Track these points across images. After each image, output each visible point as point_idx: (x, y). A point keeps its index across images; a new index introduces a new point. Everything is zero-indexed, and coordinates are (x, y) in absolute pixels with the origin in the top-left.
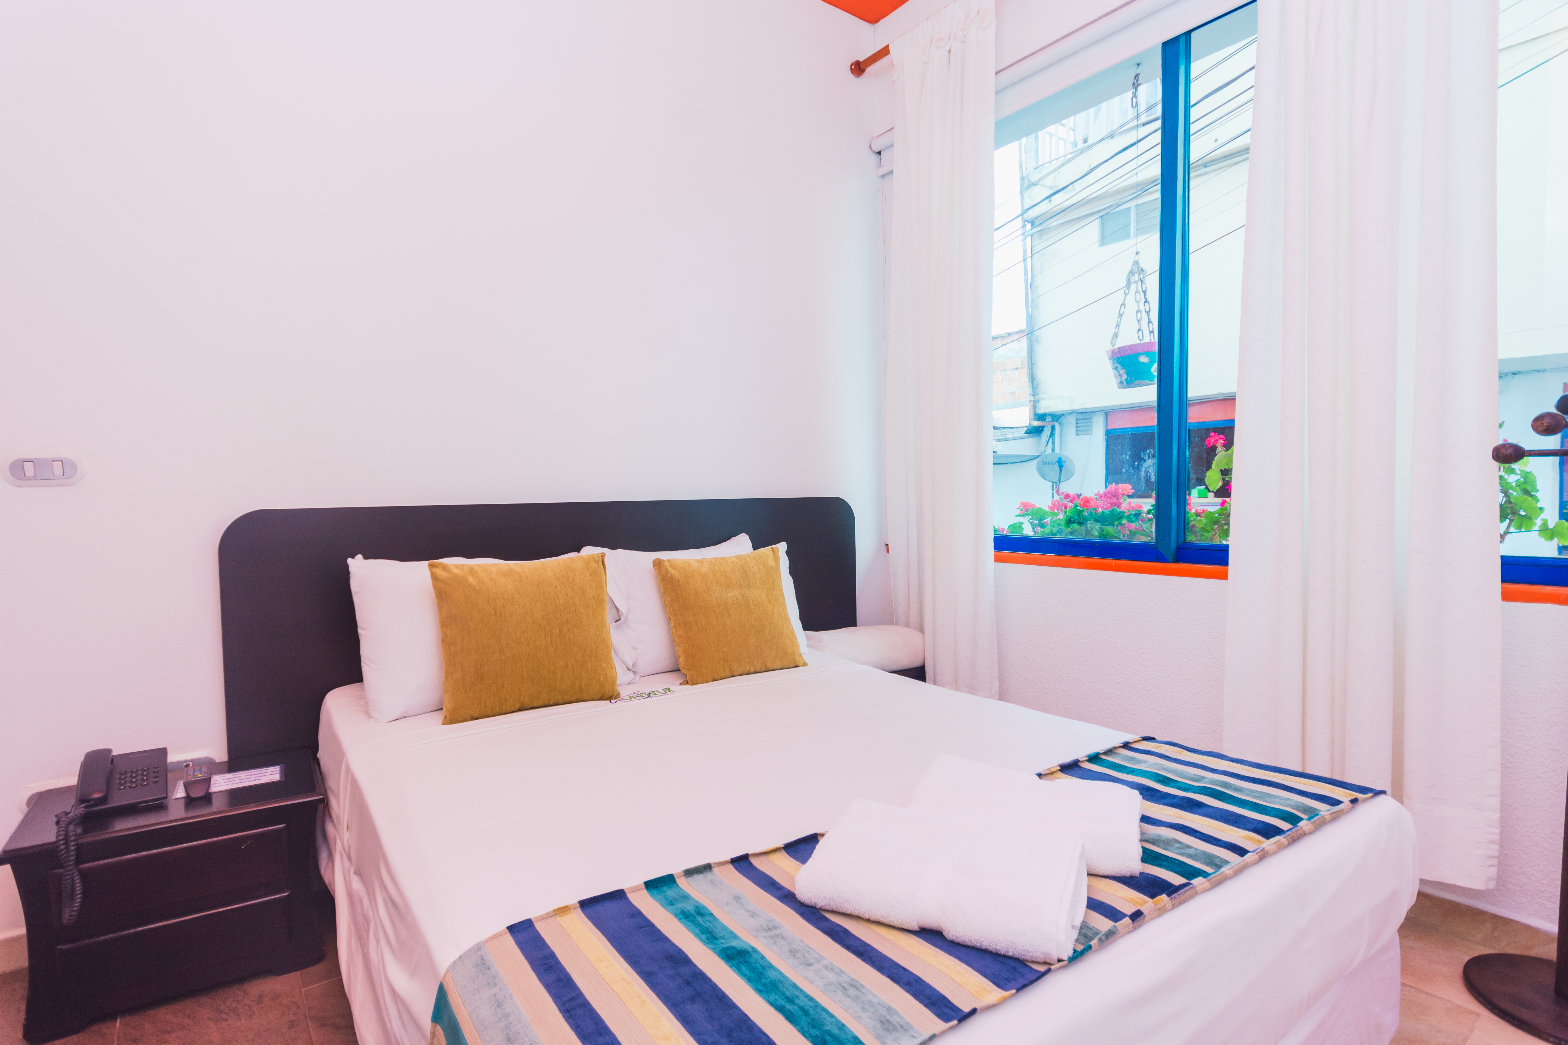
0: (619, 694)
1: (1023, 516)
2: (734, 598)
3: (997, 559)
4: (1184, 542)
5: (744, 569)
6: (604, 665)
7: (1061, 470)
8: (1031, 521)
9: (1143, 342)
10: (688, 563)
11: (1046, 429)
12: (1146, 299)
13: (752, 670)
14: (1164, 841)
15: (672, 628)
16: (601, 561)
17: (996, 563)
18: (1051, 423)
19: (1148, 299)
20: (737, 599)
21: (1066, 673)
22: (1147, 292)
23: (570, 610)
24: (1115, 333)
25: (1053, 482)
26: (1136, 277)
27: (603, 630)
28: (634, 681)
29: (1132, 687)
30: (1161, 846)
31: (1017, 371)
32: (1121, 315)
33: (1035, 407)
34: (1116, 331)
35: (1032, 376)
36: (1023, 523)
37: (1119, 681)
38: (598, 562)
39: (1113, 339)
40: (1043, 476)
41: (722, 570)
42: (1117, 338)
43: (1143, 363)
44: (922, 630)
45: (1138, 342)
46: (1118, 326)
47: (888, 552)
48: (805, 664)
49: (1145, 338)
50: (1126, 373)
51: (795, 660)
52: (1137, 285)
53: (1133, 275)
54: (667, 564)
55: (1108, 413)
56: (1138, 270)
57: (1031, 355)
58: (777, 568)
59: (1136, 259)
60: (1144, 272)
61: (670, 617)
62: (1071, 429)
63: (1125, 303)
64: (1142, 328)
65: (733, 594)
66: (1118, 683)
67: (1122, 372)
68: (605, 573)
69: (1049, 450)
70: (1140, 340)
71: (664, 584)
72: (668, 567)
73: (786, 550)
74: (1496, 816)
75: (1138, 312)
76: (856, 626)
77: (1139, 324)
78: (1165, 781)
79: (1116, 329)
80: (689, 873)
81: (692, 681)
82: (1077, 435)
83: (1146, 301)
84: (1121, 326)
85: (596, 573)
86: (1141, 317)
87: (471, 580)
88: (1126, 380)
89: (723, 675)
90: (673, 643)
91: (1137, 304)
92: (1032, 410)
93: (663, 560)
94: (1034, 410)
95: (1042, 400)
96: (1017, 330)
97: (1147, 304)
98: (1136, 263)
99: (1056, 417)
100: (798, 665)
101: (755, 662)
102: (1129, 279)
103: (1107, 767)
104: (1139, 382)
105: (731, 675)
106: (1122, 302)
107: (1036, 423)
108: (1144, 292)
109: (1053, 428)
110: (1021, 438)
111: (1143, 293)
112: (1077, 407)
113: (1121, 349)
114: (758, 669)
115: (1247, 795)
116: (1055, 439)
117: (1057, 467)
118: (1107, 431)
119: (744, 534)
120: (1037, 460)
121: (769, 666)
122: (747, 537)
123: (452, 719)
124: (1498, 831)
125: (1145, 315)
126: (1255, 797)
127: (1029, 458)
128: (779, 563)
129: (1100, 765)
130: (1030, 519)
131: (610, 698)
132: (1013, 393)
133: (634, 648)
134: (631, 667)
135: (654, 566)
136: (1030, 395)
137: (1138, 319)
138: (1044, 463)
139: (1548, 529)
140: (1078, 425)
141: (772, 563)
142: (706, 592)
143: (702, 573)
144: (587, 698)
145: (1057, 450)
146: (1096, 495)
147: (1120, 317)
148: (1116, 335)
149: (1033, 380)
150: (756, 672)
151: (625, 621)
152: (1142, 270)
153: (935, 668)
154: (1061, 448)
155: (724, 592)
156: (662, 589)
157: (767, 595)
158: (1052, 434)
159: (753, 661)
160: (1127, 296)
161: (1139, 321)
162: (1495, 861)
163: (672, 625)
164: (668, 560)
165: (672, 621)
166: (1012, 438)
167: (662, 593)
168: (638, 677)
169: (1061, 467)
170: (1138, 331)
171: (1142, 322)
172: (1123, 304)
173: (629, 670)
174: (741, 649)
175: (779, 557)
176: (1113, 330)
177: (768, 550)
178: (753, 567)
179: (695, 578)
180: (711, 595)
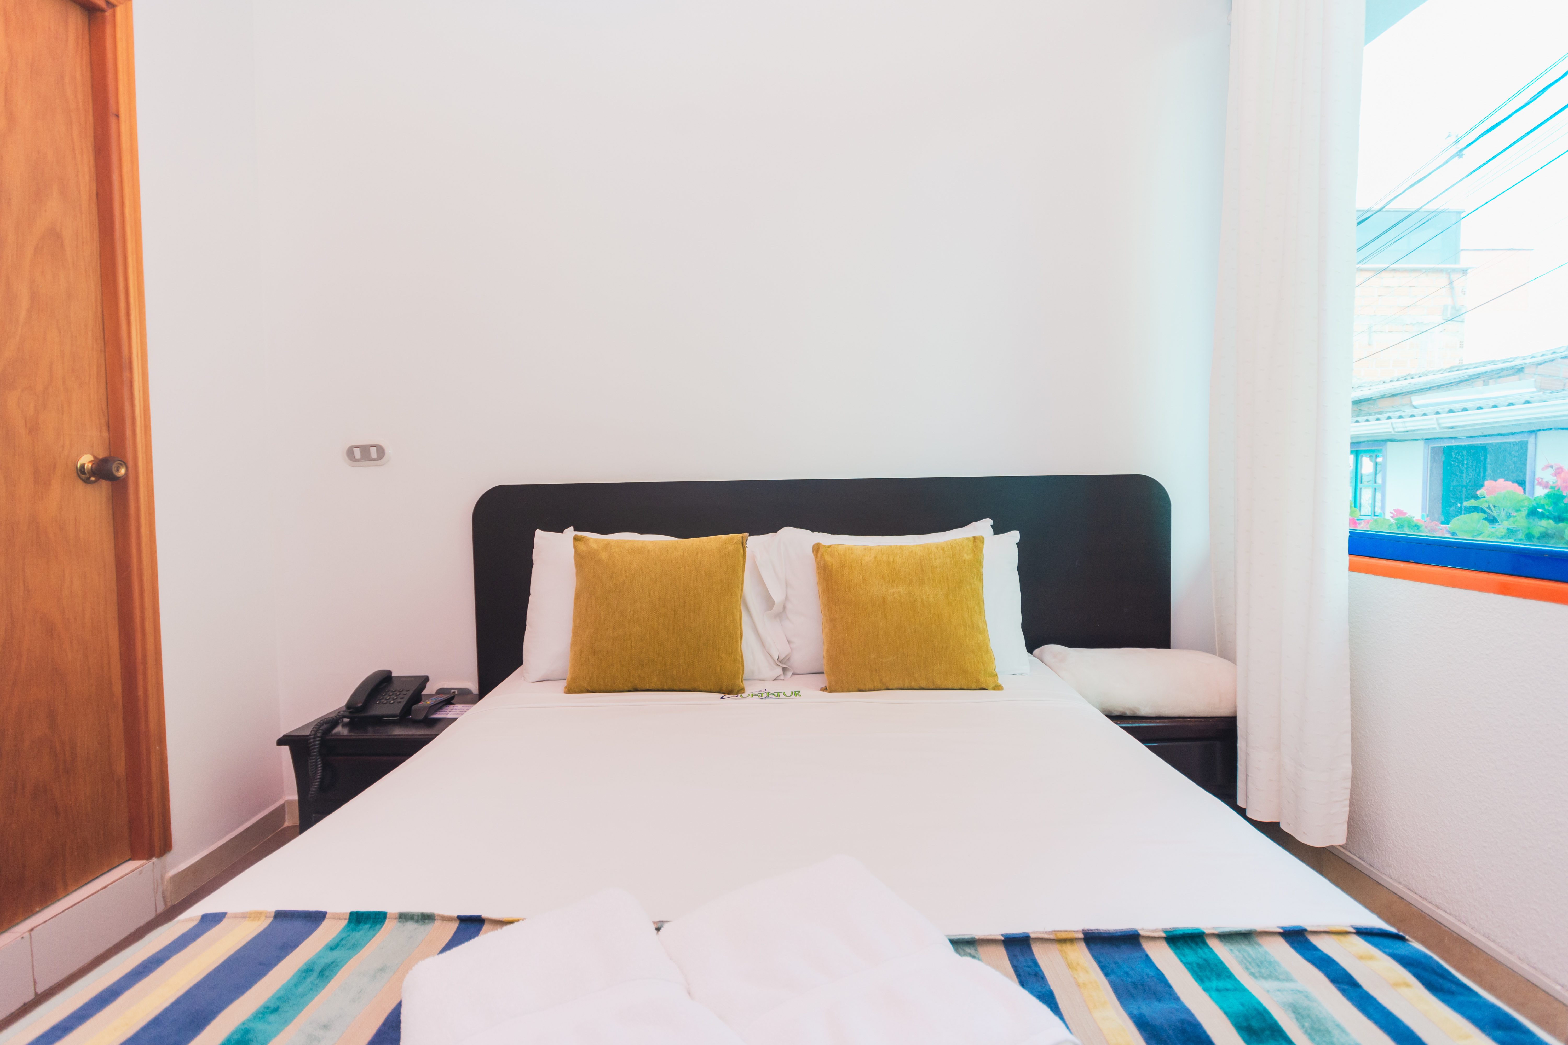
0: (744, 689)
2: (897, 596)
3: (1353, 568)
10: (852, 550)
16: (741, 543)
20: (901, 596)
38: (737, 545)
48: (998, 687)
54: (824, 550)
61: (822, 611)
65: (896, 591)
68: (744, 556)
71: (819, 573)
73: (1018, 541)
80: (406, 916)
81: (835, 688)
93: (823, 546)
101: (916, 675)
114: (923, 685)
119: (990, 517)
122: (992, 521)
123: (570, 690)
134: (777, 661)
135: (814, 551)
142: (861, 586)
143: (863, 562)
144: (704, 689)
150: (921, 688)
155: (884, 587)
156: (818, 578)
159: (914, 673)
164: (829, 546)
167: (818, 583)
173: (776, 663)
175: (982, 549)
177: (968, 539)
178: (935, 559)
179: (853, 568)
180: (866, 589)
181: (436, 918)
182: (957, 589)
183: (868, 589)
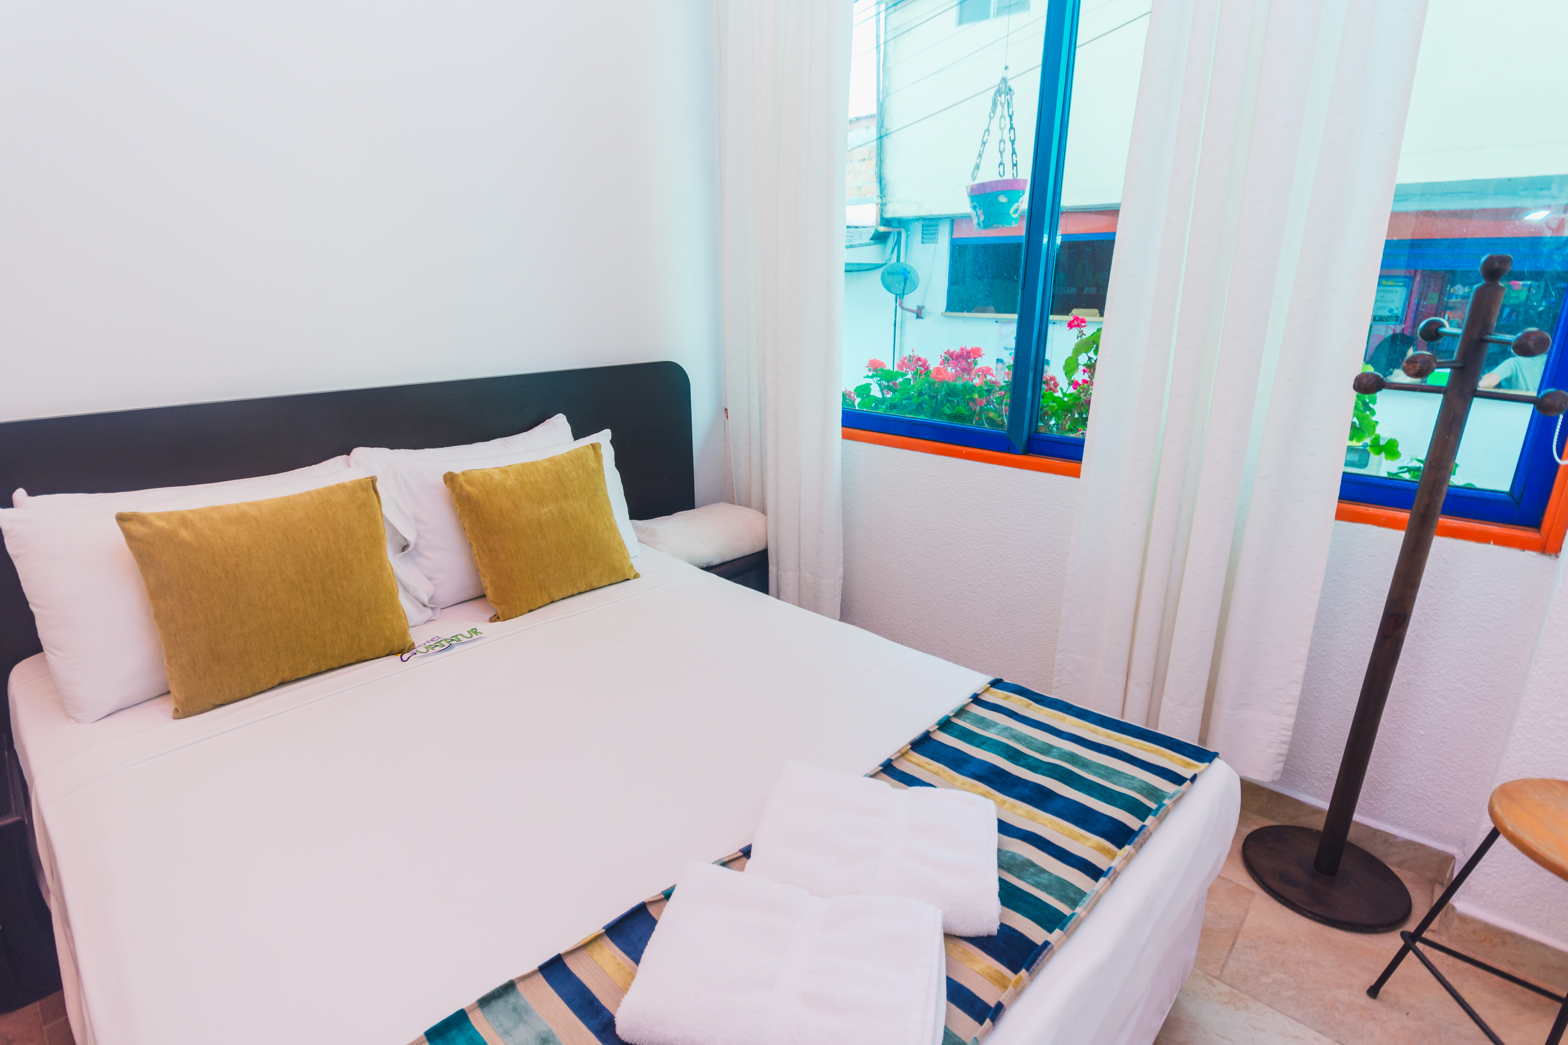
0: (413, 644)
1: (872, 377)
2: (549, 515)
3: (845, 436)
4: (1036, 432)
5: (559, 477)
6: (389, 616)
7: (905, 283)
8: (879, 382)
9: (1004, 178)
10: (489, 475)
11: (892, 235)
12: (1011, 125)
13: (575, 592)
14: (1018, 865)
15: (475, 555)
16: (372, 488)
17: (843, 440)
18: (898, 230)
19: (1014, 126)
20: (552, 514)
21: (911, 557)
22: (1014, 117)
23: (334, 559)
24: (977, 164)
25: (897, 295)
26: (1002, 98)
27: (382, 575)
28: (434, 618)
29: (974, 575)
30: (1016, 873)
31: (864, 163)
32: (984, 143)
33: (882, 211)
34: (978, 162)
35: (880, 175)
36: (871, 384)
37: (961, 569)
38: (367, 490)
39: (973, 172)
40: (888, 288)
41: (533, 480)
42: (978, 170)
43: (1002, 203)
44: (764, 512)
45: (998, 178)
46: (980, 156)
47: (727, 418)
48: (637, 576)
49: (1005, 174)
50: (983, 214)
51: (625, 574)
52: (1003, 108)
53: (1000, 95)
54: (461, 479)
55: (953, 220)
56: (1005, 89)
57: (881, 151)
58: (600, 470)
59: (1005, 75)
60: (1012, 92)
61: (470, 542)
62: (917, 236)
63: (990, 128)
64: (1004, 162)
65: (547, 510)
66: (961, 571)
67: (980, 212)
68: (379, 502)
69: (894, 260)
70: (1001, 176)
71: (460, 504)
72: (464, 484)
73: (610, 438)
74: (1291, 721)
75: (1001, 141)
76: (694, 508)
77: (1002, 157)
78: (1015, 756)
79: (978, 159)
80: (485, 1002)
81: (503, 616)
82: (923, 243)
83: (1012, 128)
84: (983, 156)
85: (365, 505)
86: (1004, 148)
87: (184, 534)
88: (984, 221)
89: (541, 604)
90: (476, 572)
91: (1001, 131)
92: (879, 215)
93: (456, 475)
94: (881, 215)
95: (890, 202)
96: (865, 114)
97: (1012, 131)
98: (1004, 80)
99: (902, 223)
100: (628, 578)
102: (995, 100)
103: (958, 737)
104: (996, 225)
105: (551, 601)
106: (986, 128)
107: (882, 229)
108: (1011, 117)
109: (899, 234)
110: (867, 245)
111: (1009, 118)
112: (924, 213)
113: (983, 185)
114: (582, 590)
115: (1095, 774)
116: (900, 246)
117: (902, 278)
118: (952, 240)
119: (561, 415)
120: (881, 270)
121: (595, 585)
122: (565, 417)
123: (186, 711)
124: (1290, 733)
125: (1008, 144)
126: (1101, 776)
127: (873, 267)
128: (602, 463)
129: (950, 734)
130: (878, 381)
131: (401, 652)
132: (859, 188)
133: (430, 579)
134: (426, 603)
135: (446, 482)
136: (878, 196)
137: (1001, 150)
138: (889, 274)
139: (1379, 445)
140: (924, 236)
141: (593, 464)
142: (513, 511)
143: (507, 487)
145: (902, 260)
146: (946, 353)
147: (983, 146)
148: (977, 167)
149: (881, 179)
150: (580, 593)
151: (415, 548)
152: (1010, 90)
153: (777, 553)
154: (905, 258)
155: (536, 508)
156: (458, 510)
157: (589, 505)
158: (898, 243)
159: (576, 583)
160: (992, 121)
161: (1001, 152)
162: (1283, 758)
163: (475, 552)
164: (463, 473)
165: (474, 547)
166: (858, 244)
167: (459, 515)
168: (438, 611)
169: (906, 279)
170: (999, 165)
171: (1004, 154)
172: (988, 130)
173: (425, 605)
174: (560, 573)
175: (602, 456)
176: (975, 161)
177: (587, 446)
178: (570, 472)
179: (499, 495)
180: (520, 514)
181: (516, 982)
182: (595, 497)
183: (522, 514)
